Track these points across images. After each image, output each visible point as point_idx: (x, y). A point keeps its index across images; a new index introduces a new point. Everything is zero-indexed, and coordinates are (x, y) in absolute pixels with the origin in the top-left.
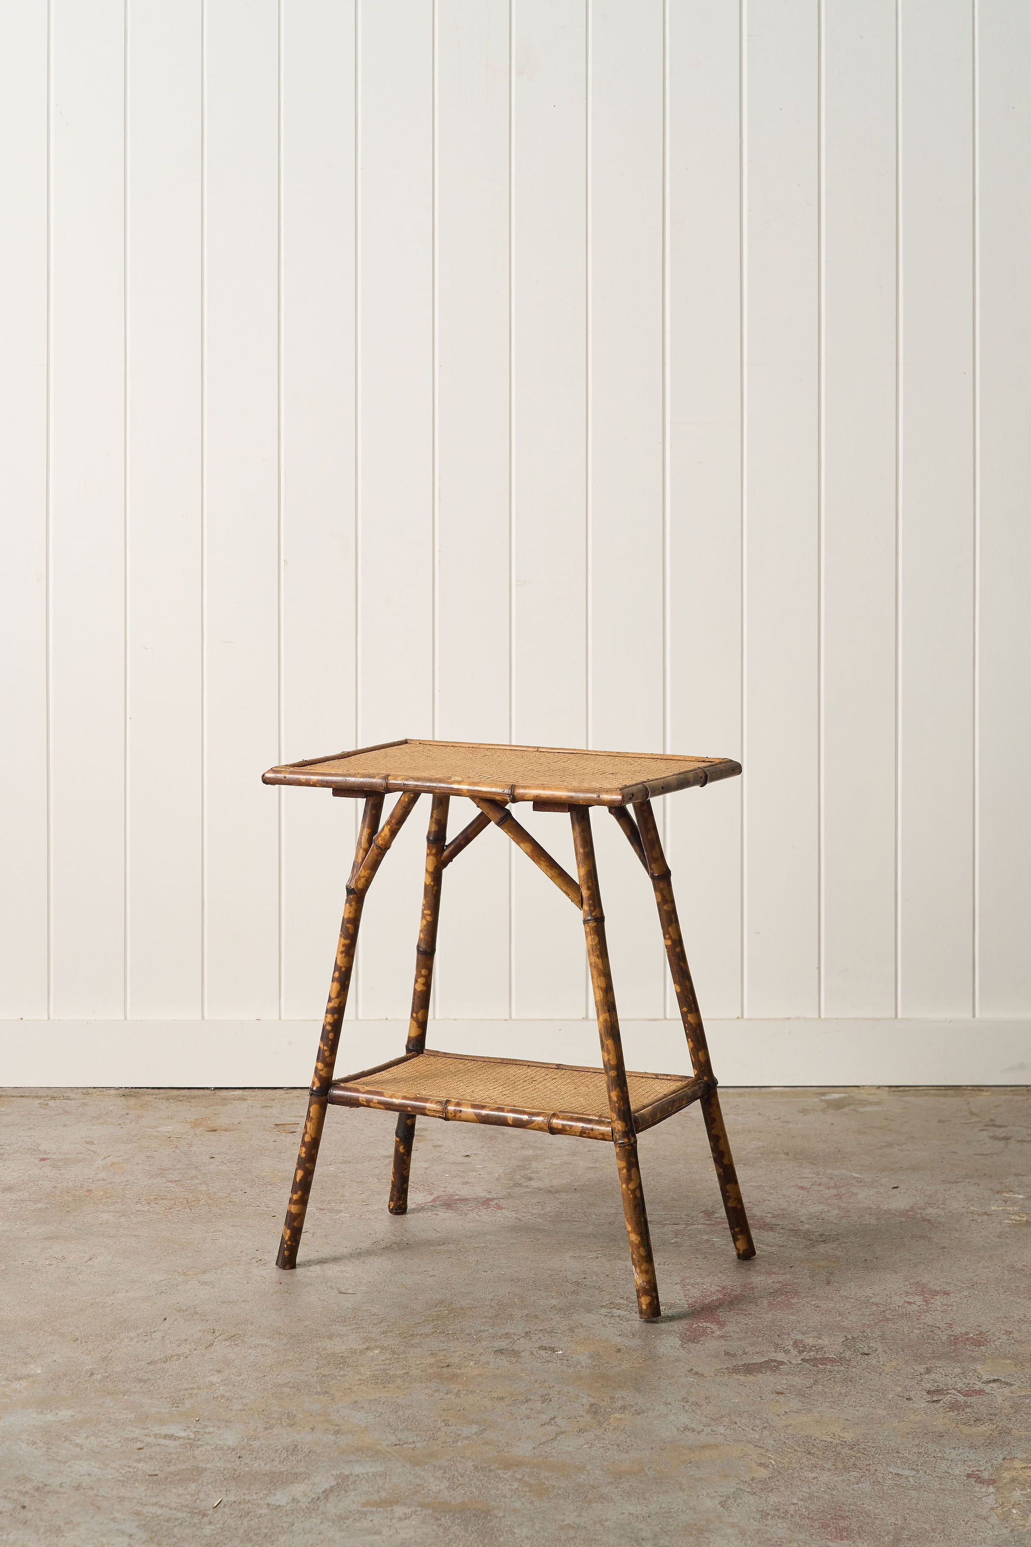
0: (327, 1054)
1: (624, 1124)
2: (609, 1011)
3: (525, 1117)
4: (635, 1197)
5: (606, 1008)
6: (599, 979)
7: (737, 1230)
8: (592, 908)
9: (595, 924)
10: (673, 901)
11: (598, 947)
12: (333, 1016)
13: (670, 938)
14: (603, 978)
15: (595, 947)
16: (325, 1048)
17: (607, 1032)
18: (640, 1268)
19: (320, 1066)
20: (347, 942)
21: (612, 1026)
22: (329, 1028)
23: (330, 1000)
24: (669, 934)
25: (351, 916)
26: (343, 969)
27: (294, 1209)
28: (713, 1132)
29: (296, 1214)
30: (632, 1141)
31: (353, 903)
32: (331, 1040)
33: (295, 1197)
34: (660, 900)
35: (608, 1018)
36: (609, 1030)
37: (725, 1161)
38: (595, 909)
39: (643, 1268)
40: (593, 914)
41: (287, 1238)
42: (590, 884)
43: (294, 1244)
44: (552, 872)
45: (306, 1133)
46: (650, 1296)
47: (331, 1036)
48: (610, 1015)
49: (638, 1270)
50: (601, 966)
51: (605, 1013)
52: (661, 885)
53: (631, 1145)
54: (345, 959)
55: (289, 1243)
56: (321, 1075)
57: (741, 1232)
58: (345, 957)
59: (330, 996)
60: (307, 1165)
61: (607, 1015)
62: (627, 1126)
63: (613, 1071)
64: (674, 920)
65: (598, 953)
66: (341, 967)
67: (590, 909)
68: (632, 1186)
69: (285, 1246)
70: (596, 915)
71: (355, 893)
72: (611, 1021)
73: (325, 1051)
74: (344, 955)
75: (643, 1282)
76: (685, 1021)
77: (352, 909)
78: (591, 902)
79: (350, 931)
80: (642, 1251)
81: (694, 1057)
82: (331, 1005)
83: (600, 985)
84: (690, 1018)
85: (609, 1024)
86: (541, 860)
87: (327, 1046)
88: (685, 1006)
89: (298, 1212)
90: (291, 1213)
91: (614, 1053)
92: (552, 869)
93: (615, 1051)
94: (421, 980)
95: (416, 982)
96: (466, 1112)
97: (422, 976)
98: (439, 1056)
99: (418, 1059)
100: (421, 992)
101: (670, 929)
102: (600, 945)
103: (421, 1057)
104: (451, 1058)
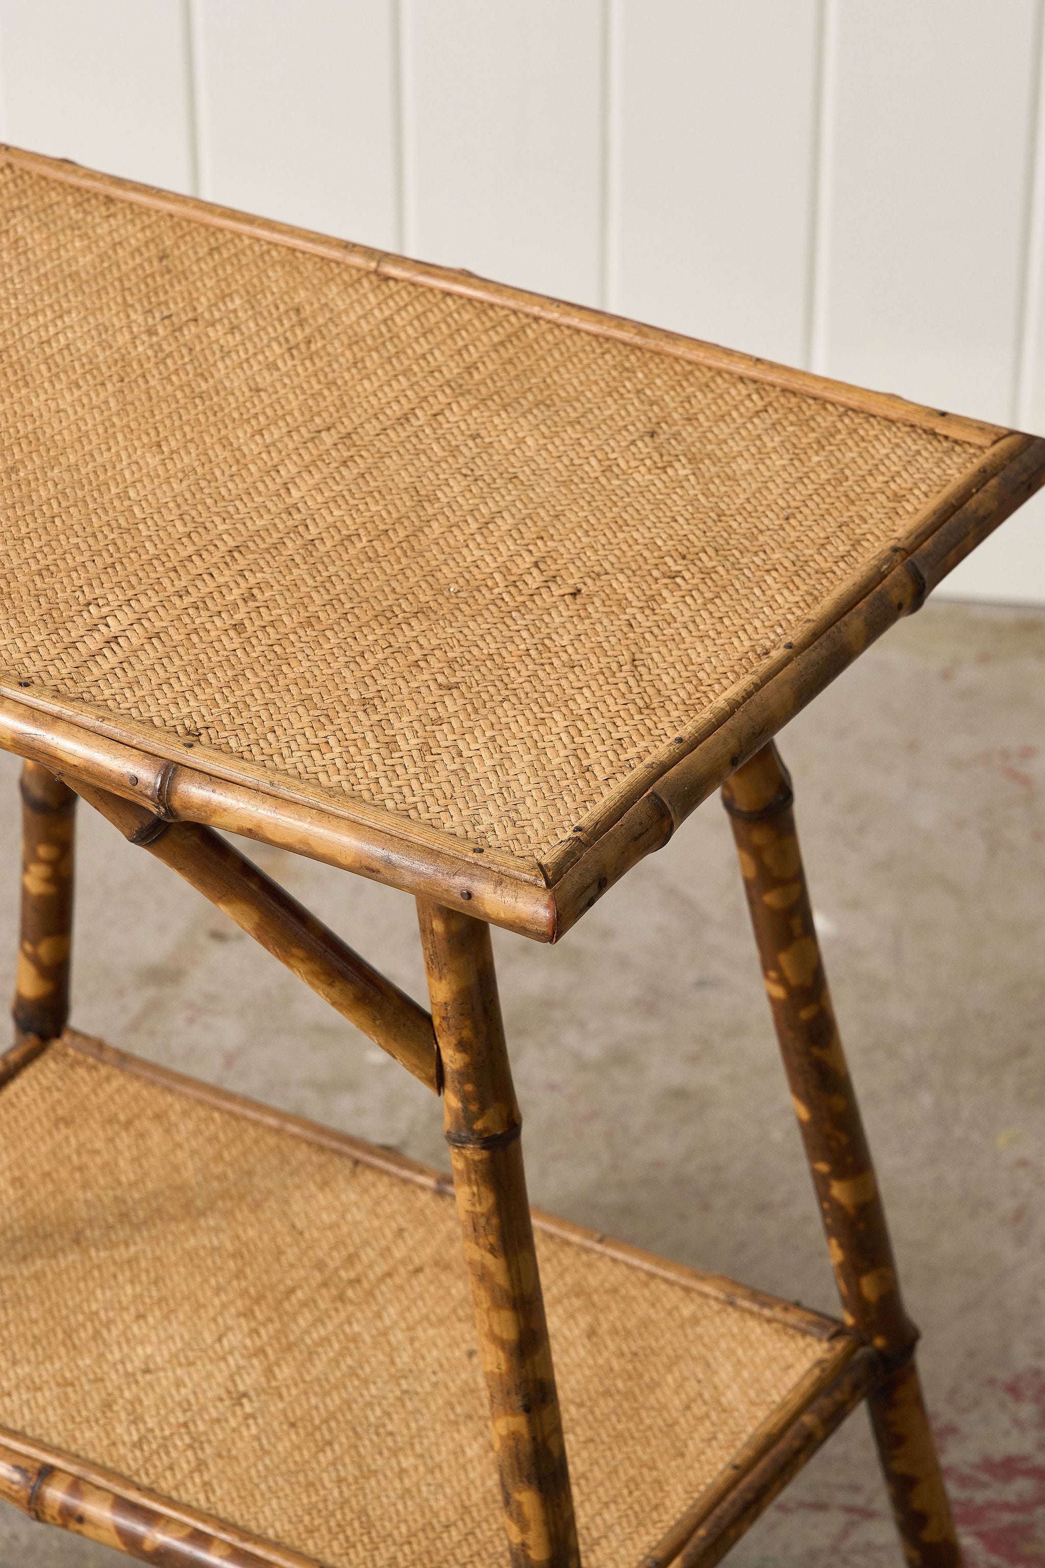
2: (527, 1409)
5: (517, 1401)
6: (493, 1314)
8: (474, 1108)
9: (485, 1154)
10: (798, 878)
11: (495, 1221)
13: (782, 981)
14: (507, 1315)
15: (482, 1221)
17: (520, 1469)
24: (778, 968)
28: (899, 1466)
34: (752, 873)
35: (524, 1430)
37: (929, 1535)
38: (482, 1110)
40: (479, 1125)
42: (466, 1033)
44: (334, 992)
48: (530, 1422)
50: (501, 1279)
51: (514, 1414)
52: (758, 837)
61: (519, 1423)
64: (798, 931)
65: (492, 1239)
67: (465, 1109)
70: (486, 1129)
72: (534, 1439)
76: (823, 1195)
78: (469, 1087)
81: (848, 1283)
83: (497, 1330)
84: (838, 1190)
85: (527, 1448)
86: (293, 956)
88: (823, 1159)
91: (543, 1530)
92: (331, 985)
93: (546, 1523)
94: (39, 871)
95: (25, 870)
96: (97, 1526)
97: (38, 860)
98: (104, 1062)
99: (40, 1077)
100: (41, 897)
101: (784, 959)
102: (501, 1217)
103: (52, 1065)
104: (138, 1077)
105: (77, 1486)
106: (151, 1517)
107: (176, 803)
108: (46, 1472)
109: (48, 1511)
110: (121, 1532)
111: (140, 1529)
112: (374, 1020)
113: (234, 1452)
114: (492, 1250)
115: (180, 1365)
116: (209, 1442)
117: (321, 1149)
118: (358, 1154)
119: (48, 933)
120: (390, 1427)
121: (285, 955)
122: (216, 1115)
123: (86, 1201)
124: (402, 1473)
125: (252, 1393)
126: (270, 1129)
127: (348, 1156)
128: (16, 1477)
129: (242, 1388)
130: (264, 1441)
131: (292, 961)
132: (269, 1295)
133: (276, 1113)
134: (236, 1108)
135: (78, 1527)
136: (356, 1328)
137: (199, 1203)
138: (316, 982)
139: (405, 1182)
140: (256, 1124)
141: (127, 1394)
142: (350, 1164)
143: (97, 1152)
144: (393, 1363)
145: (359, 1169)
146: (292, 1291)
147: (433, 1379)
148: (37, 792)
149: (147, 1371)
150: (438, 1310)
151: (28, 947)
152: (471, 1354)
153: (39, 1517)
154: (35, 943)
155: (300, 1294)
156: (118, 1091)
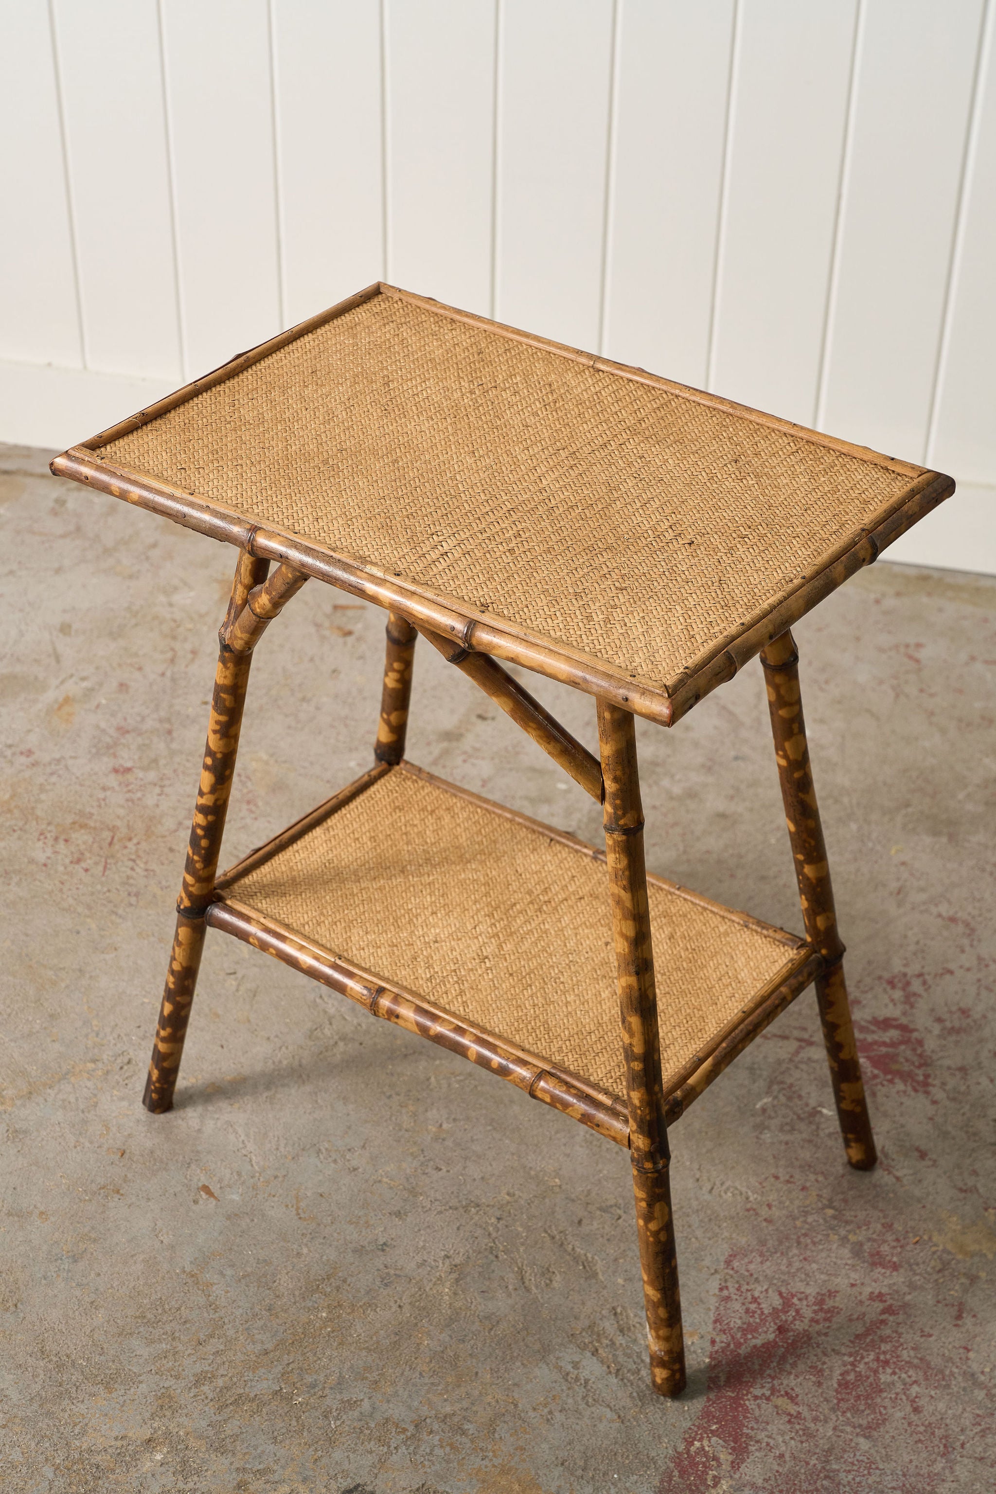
0: (199, 866)
1: (648, 1141)
2: (637, 973)
3: (496, 1060)
4: (658, 1242)
5: (632, 969)
6: (623, 923)
7: (850, 1136)
8: (620, 813)
9: (624, 837)
10: (799, 702)
11: (627, 873)
12: (206, 819)
13: (786, 757)
14: (630, 923)
15: (620, 873)
16: (196, 858)
17: (632, 1005)
18: (657, 1332)
19: (190, 879)
20: (223, 718)
21: (641, 996)
22: (200, 832)
23: (201, 794)
24: (784, 750)
25: (227, 682)
26: (219, 756)
27: (162, 1047)
28: (829, 1018)
29: (165, 1053)
30: (660, 1165)
31: (230, 665)
32: (204, 848)
33: (163, 1033)
34: (773, 698)
35: (635, 984)
36: (634, 1002)
37: (843, 1055)
38: (624, 815)
39: (661, 1333)
40: (622, 822)
41: (154, 1078)
42: (618, 773)
43: (165, 1086)
44: (550, 747)
45: (173, 958)
46: (669, 1369)
47: (204, 843)
48: (639, 980)
49: (654, 1334)
50: (628, 904)
51: (630, 975)
52: (778, 679)
53: (657, 1171)
54: (221, 742)
55: (157, 1085)
56: (191, 892)
57: (858, 1140)
58: (220, 739)
59: (200, 790)
60: (178, 999)
61: (632, 980)
62: (652, 1143)
63: (636, 1063)
64: (796, 730)
65: (625, 882)
66: (215, 753)
67: (615, 813)
68: (653, 1226)
69: (153, 1087)
70: (625, 824)
71: (231, 651)
72: (640, 989)
73: (197, 862)
74: (218, 736)
75: (660, 1350)
76: (799, 872)
77: (228, 673)
78: (618, 802)
79: (227, 704)
80: (662, 1312)
81: (809, 920)
82: (202, 801)
83: (624, 931)
84: (808, 870)
85: (636, 994)
86: (529, 727)
87: (199, 855)
88: (801, 853)
89: (168, 1051)
90: (159, 1051)
91: (641, 1037)
92: (549, 743)
93: (644, 1034)
94: (393, 675)
95: (386, 675)
96: (406, 1020)
97: (394, 670)
98: (421, 779)
99: (388, 785)
100: (393, 689)
101: (787, 745)
102: (630, 871)
103: (394, 778)
104: (439, 788)
105: (396, 999)
106: (434, 1018)
107: (474, 642)
108: (381, 991)
109: (381, 1011)
110: (418, 1024)
111: (429, 1023)
112: (570, 763)
113: (479, 987)
114: (624, 889)
115: (454, 939)
116: (467, 980)
117: (534, 831)
118: (553, 835)
119: (396, 709)
120: (562, 980)
121: (525, 725)
122: (479, 810)
123: (408, 851)
124: (567, 1003)
125: (490, 957)
126: (507, 819)
127: (548, 836)
128: (365, 992)
129: (485, 954)
130: (496, 982)
131: (529, 729)
132: (502, 906)
133: (511, 811)
134: (490, 807)
135: (396, 1020)
136: (547, 926)
137: (467, 856)
138: (541, 741)
139: (577, 851)
140: (499, 816)
141: (425, 953)
142: (548, 841)
143: (416, 826)
144: (565, 946)
145: (553, 843)
146: (515, 904)
147: (586, 956)
148: (395, 634)
149: (436, 942)
150: (591, 920)
151: (385, 716)
152: (607, 944)
153: (375, 1014)
154: (389, 714)
155: (518, 906)
156: (428, 794)
